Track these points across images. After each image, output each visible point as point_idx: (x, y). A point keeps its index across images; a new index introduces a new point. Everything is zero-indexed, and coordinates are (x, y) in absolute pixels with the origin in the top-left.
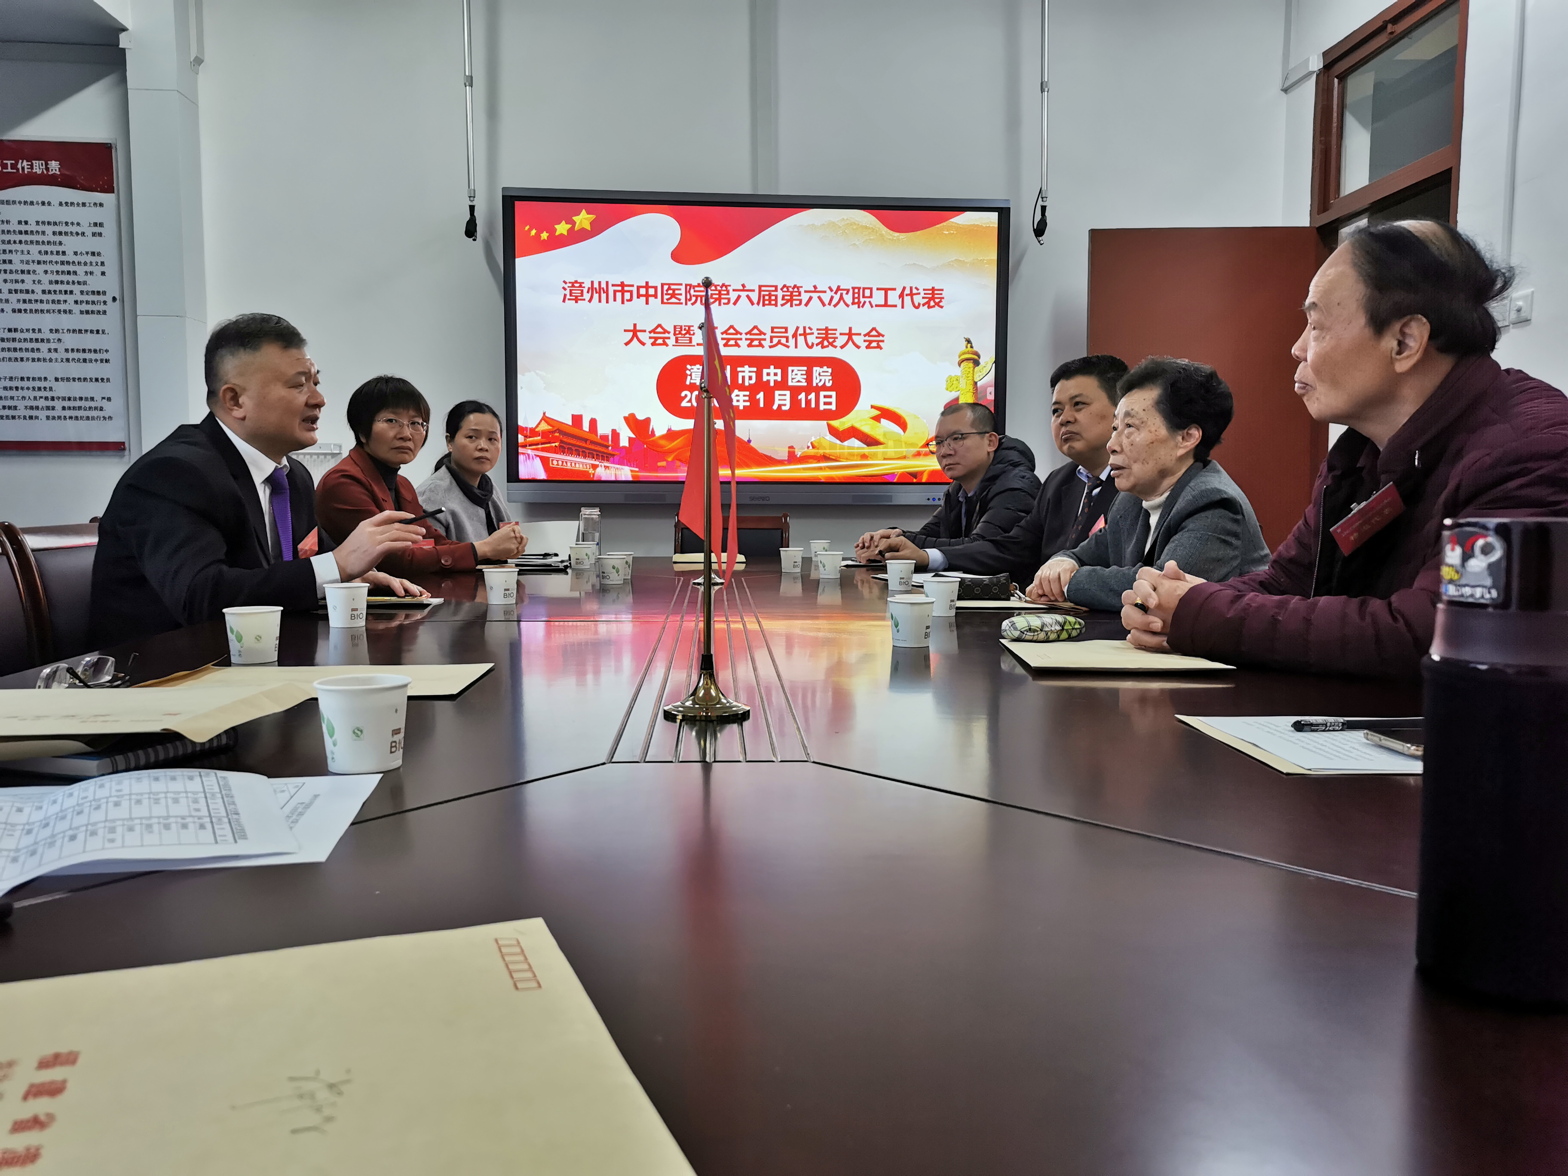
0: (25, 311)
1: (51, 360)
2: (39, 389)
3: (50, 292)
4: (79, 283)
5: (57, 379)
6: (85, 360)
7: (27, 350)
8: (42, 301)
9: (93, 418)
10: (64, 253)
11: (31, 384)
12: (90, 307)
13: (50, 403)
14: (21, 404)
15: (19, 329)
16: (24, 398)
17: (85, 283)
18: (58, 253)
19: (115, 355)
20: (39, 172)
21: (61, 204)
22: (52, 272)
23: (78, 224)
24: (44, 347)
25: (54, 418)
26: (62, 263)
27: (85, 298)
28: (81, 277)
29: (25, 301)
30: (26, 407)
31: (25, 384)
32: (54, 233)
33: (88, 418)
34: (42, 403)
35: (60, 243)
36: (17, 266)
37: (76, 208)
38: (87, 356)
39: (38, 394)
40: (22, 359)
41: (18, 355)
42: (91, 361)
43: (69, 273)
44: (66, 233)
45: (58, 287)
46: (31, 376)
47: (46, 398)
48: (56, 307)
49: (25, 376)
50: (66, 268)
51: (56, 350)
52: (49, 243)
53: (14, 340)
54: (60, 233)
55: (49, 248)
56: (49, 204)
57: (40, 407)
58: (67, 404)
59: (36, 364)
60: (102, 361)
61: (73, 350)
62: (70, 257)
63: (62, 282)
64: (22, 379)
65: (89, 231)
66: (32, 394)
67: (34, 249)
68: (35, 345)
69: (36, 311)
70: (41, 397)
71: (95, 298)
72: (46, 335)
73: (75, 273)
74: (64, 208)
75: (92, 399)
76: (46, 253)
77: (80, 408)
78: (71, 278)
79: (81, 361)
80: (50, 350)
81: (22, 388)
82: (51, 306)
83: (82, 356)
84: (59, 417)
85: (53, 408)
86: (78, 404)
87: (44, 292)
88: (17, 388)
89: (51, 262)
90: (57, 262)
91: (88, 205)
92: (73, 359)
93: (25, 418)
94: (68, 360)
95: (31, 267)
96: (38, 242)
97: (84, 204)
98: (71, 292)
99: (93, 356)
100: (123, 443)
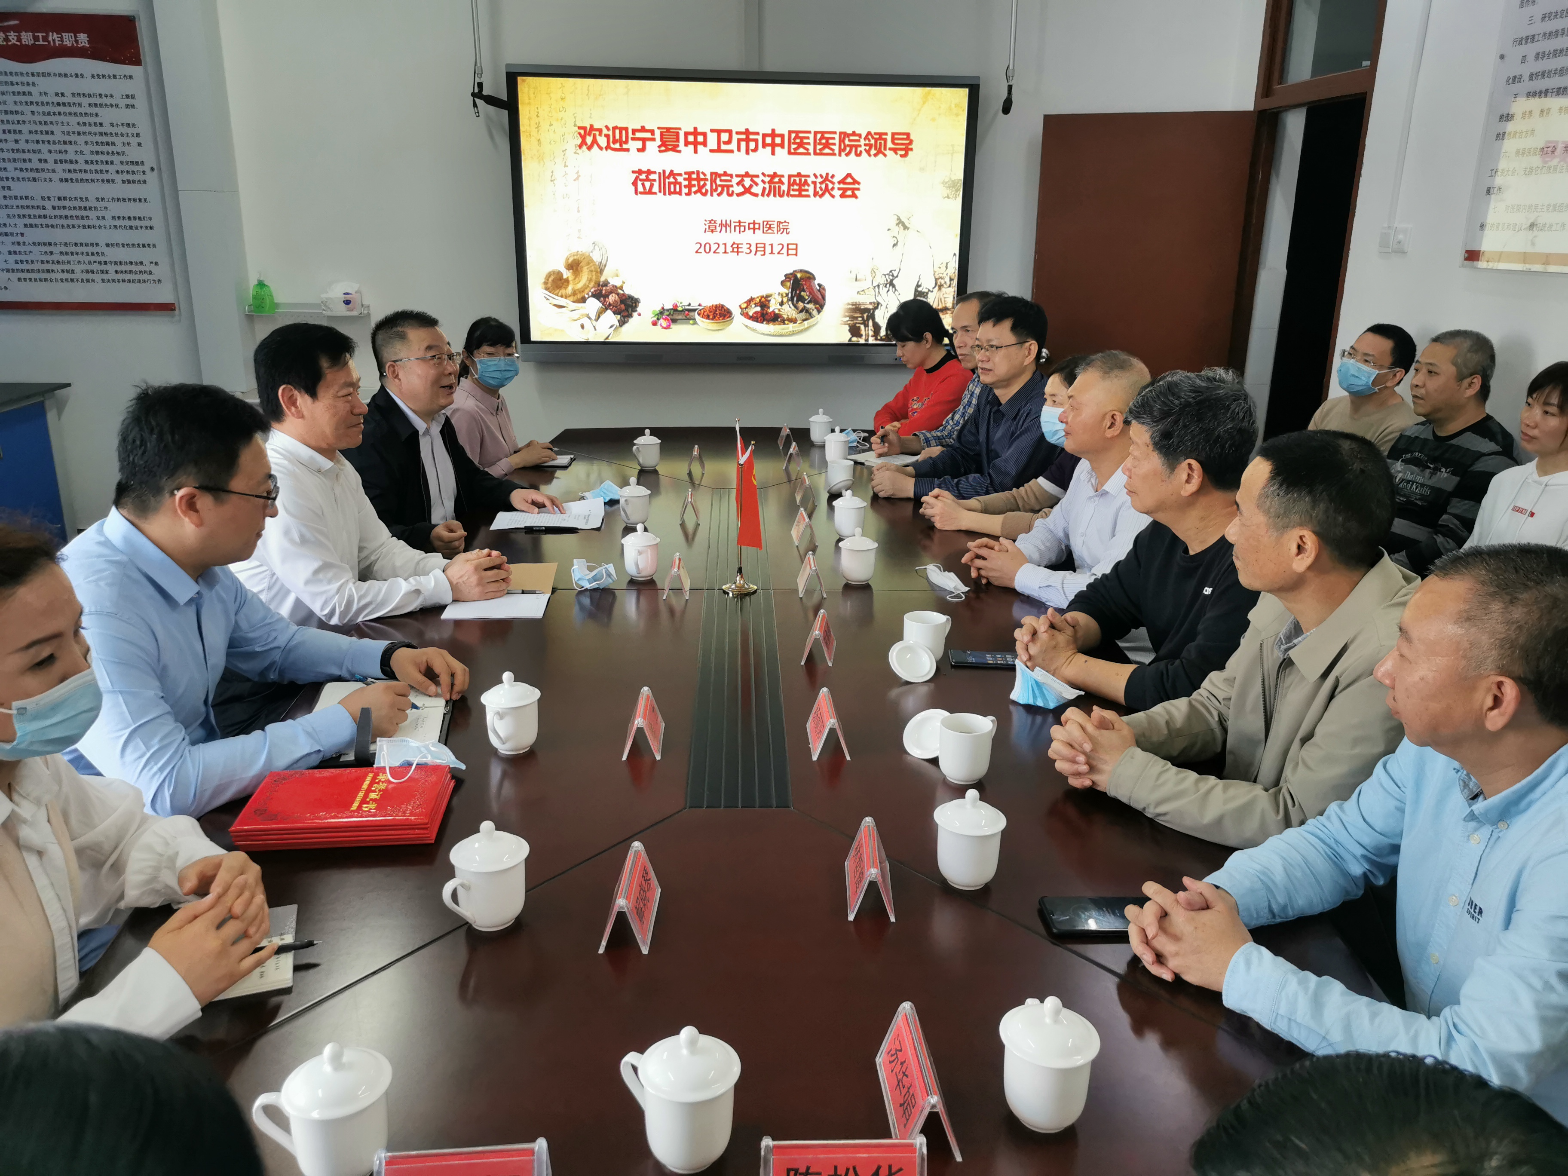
0: (72, 180)
1: (100, 227)
2: (93, 254)
3: (92, 162)
4: (118, 153)
5: (107, 245)
6: (131, 227)
7: (77, 217)
8: (85, 171)
9: (144, 281)
10: (101, 124)
11: (84, 249)
12: (130, 177)
13: (103, 267)
14: (78, 268)
15: (68, 197)
16: (79, 262)
17: (123, 153)
18: (95, 124)
19: (157, 222)
20: (69, 45)
21: (93, 76)
22: (92, 143)
23: (111, 96)
24: (92, 214)
25: (108, 281)
26: (101, 134)
27: (126, 168)
28: (119, 148)
29: (70, 171)
30: (82, 271)
31: (79, 249)
32: (90, 105)
33: (139, 281)
34: (95, 267)
35: (97, 115)
36: (58, 137)
37: (107, 81)
38: (133, 223)
39: (93, 258)
40: (74, 226)
41: (70, 222)
42: (136, 228)
43: (108, 144)
44: (101, 105)
45: (100, 157)
46: (84, 242)
47: (100, 263)
48: (99, 176)
49: (78, 242)
50: (105, 139)
51: (103, 218)
52: (86, 114)
53: (64, 208)
54: (96, 105)
55: (87, 120)
56: (82, 75)
57: (95, 271)
58: (119, 268)
59: (88, 230)
60: (146, 227)
61: (119, 218)
62: (107, 128)
63: (102, 153)
64: (76, 244)
65: (123, 102)
66: (87, 259)
67: (73, 120)
68: (84, 213)
69: (82, 180)
70: (95, 262)
71: (135, 168)
72: (92, 203)
73: (113, 144)
74: (96, 80)
75: (141, 263)
76: (85, 124)
77: (131, 272)
78: (110, 149)
79: (128, 227)
80: (98, 218)
81: (77, 253)
82: (94, 176)
83: (128, 223)
84: (114, 281)
85: (107, 272)
86: (128, 268)
87: (87, 162)
88: (72, 253)
89: (90, 133)
90: (95, 134)
91: (118, 77)
92: (120, 226)
93: (82, 280)
94: (115, 227)
95: (72, 138)
96: (75, 114)
97: (115, 77)
98: (112, 162)
99: (137, 223)
100: (173, 304)
